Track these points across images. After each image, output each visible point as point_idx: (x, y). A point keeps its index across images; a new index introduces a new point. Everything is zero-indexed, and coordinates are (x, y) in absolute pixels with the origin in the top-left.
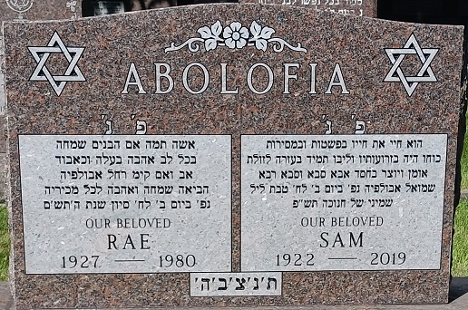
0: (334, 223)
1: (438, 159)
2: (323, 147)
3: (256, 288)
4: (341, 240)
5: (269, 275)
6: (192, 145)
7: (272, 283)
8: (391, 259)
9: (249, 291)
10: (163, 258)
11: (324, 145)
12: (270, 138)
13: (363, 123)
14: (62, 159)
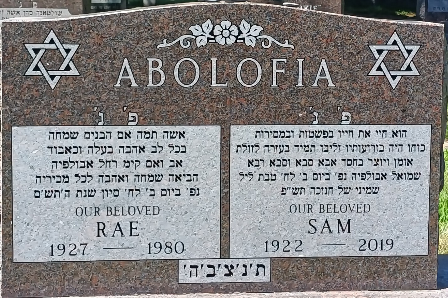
0: (322, 210)
1: (422, 148)
2: (310, 137)
3: (245, 275)
4: (329, 227)
5: (257, 261)
6: (182, 135)
7: (261, 270)
8: (379, 246)
9: (237, 278)
10: (152, 245)
11: (311, 135)
12: (258, 128)
13: (348, 114)
14: (54, 149)
